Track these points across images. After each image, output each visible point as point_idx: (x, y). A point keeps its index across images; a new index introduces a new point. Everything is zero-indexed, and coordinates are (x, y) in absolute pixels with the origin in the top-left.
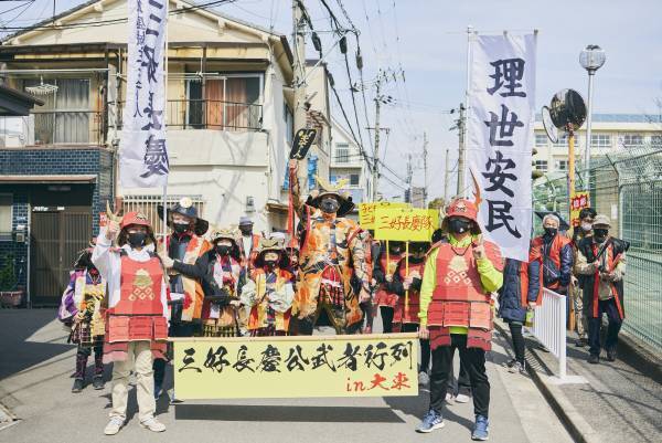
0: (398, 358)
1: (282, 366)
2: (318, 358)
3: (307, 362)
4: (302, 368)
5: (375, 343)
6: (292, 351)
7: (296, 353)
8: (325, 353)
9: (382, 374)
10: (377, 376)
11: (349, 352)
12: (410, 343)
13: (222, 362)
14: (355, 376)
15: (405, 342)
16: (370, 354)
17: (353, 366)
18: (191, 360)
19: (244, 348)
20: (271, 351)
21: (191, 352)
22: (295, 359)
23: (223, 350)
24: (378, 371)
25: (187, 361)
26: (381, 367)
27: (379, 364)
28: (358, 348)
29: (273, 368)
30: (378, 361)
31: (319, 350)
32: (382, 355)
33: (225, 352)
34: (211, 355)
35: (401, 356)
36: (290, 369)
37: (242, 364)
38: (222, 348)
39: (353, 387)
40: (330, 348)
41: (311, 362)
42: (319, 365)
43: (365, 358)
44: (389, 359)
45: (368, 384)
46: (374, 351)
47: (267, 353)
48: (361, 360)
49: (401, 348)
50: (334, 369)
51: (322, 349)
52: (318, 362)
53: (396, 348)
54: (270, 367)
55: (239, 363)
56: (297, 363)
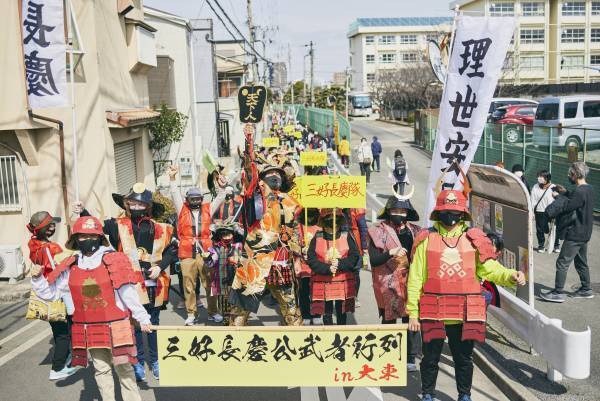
0: (387, 350)
1: (269, 356)
2: (306, 348)
3: (294, 352)
4: (289, 358)
5: (364, 335)
6: (279, 341)
7: (283, 344)
8: (312, 344)
9: (370, 365)
10: (366, 367)
11: (337, 342)
12: (400, 335)
13: (206, 351)
14: (343, 366)
15: (395, 333)
16: (359, 345)
17: (341, 357)
18: (175, 349)
19: (229, 337)
20: (257, 340)
21: (175, 340)
22: (282, 349)
23: (207, 339)
24: (366, 362)
25: (172, 350)
26: (370, 358)
27: (368, 354)
28: (346, 339)
29: (259, 358)
30: (367, 352)
31: (307, 340)
32: (371, 346)
33: (210, 341)
34: (195, 344)
35: (391, 347)
36: (277, 359)
37: (228, 353)
38: (206, 337)
39: (340, 377)
40: (318, 339)
41: (299, 352)
42: (306, 355)
43: (354, 349)
44: (379, 350)
45: (356, 374)
46: (363, 342)
47: (253, 342)
48: (349, 351)
49: (391, 339)
50: (321, 360)
51: (310, 339)
52: (305, 352)
53: (385, 339)
54: (256, 356)
55: (224, 352)
56: (285, 354)
